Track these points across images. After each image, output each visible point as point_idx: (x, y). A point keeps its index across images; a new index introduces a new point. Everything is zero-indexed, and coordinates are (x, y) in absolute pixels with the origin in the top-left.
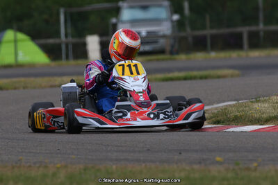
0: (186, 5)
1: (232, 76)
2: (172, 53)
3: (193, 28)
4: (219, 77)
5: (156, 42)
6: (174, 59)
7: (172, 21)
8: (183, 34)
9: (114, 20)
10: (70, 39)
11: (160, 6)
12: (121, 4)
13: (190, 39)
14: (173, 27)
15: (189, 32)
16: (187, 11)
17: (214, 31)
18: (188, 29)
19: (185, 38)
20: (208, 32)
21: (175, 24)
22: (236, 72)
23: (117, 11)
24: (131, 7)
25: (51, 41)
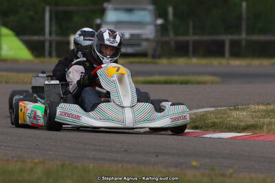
0: (170, 10)
1: (212, 83)
2: (154, 57)
3: (176, 34)
4: (199, 83)
6: (156, 63)
7: (156, 26)
8: (166, 39)
9: (98, 21)
10: (54, 38)
11: (144, 9)
12: (106, 5)
13: (173, 44)
14: (157, 31)
15: (172, 37)
16: (171, 16)
17: (197, 38)
18: (172, 34)
19: (167, 43)
20: (191, 38)
21: (159, 27)
23: (102, 12)
24: (116, 9)
25: (35, 38)
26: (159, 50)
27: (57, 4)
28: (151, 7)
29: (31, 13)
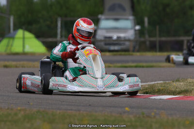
0: (146, 20)
2: (134, 51)
3: (150, 36)
6: (132, 55)
7: (135, 30)
8: (142, 39)
11: (127, 19)
12: (100, 16)
13: (148, 43)
14: (136, 34)
15: (147, 38)
16: (146, 24)
18: (147, 36)
19: (144, 42)
20: (157, 39)
21: (137, 32)
23: (97, 22)
24: (107, 19)
26: (137, 47)
27: (66, 16)
28: (131, 17)
29: (48, 23)
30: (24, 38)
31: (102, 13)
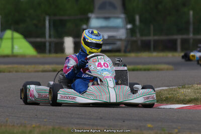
0: (137, 18)
1: (167, 69)
2: (125, 52)
3: (142, 35)
4: (158, 70)
5: (114, 44)
6: (127, 56)
7: (127, 29)
8: (134, 39)
9: (84, 27)
10: (53, 39)
11: (118, 18)
12: (90, 15)
13: (139, 43)
14: (127, 33)
15: (138, 37)
16: (138, 22)
17: (156, 38)
18: (138, 35)
19: (135, 42)
20: (152, 38)
21: (129, 31)
22: (171, 67)
23: (87, 20)
24: (98, 18)
25: (39, 40)
26: (129, 47)
27: (55, 15)
28: (123, 16)
29: (35, 22)
30: (12, 39)
31: (92, 12)
